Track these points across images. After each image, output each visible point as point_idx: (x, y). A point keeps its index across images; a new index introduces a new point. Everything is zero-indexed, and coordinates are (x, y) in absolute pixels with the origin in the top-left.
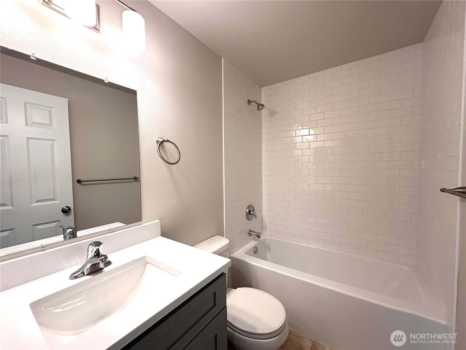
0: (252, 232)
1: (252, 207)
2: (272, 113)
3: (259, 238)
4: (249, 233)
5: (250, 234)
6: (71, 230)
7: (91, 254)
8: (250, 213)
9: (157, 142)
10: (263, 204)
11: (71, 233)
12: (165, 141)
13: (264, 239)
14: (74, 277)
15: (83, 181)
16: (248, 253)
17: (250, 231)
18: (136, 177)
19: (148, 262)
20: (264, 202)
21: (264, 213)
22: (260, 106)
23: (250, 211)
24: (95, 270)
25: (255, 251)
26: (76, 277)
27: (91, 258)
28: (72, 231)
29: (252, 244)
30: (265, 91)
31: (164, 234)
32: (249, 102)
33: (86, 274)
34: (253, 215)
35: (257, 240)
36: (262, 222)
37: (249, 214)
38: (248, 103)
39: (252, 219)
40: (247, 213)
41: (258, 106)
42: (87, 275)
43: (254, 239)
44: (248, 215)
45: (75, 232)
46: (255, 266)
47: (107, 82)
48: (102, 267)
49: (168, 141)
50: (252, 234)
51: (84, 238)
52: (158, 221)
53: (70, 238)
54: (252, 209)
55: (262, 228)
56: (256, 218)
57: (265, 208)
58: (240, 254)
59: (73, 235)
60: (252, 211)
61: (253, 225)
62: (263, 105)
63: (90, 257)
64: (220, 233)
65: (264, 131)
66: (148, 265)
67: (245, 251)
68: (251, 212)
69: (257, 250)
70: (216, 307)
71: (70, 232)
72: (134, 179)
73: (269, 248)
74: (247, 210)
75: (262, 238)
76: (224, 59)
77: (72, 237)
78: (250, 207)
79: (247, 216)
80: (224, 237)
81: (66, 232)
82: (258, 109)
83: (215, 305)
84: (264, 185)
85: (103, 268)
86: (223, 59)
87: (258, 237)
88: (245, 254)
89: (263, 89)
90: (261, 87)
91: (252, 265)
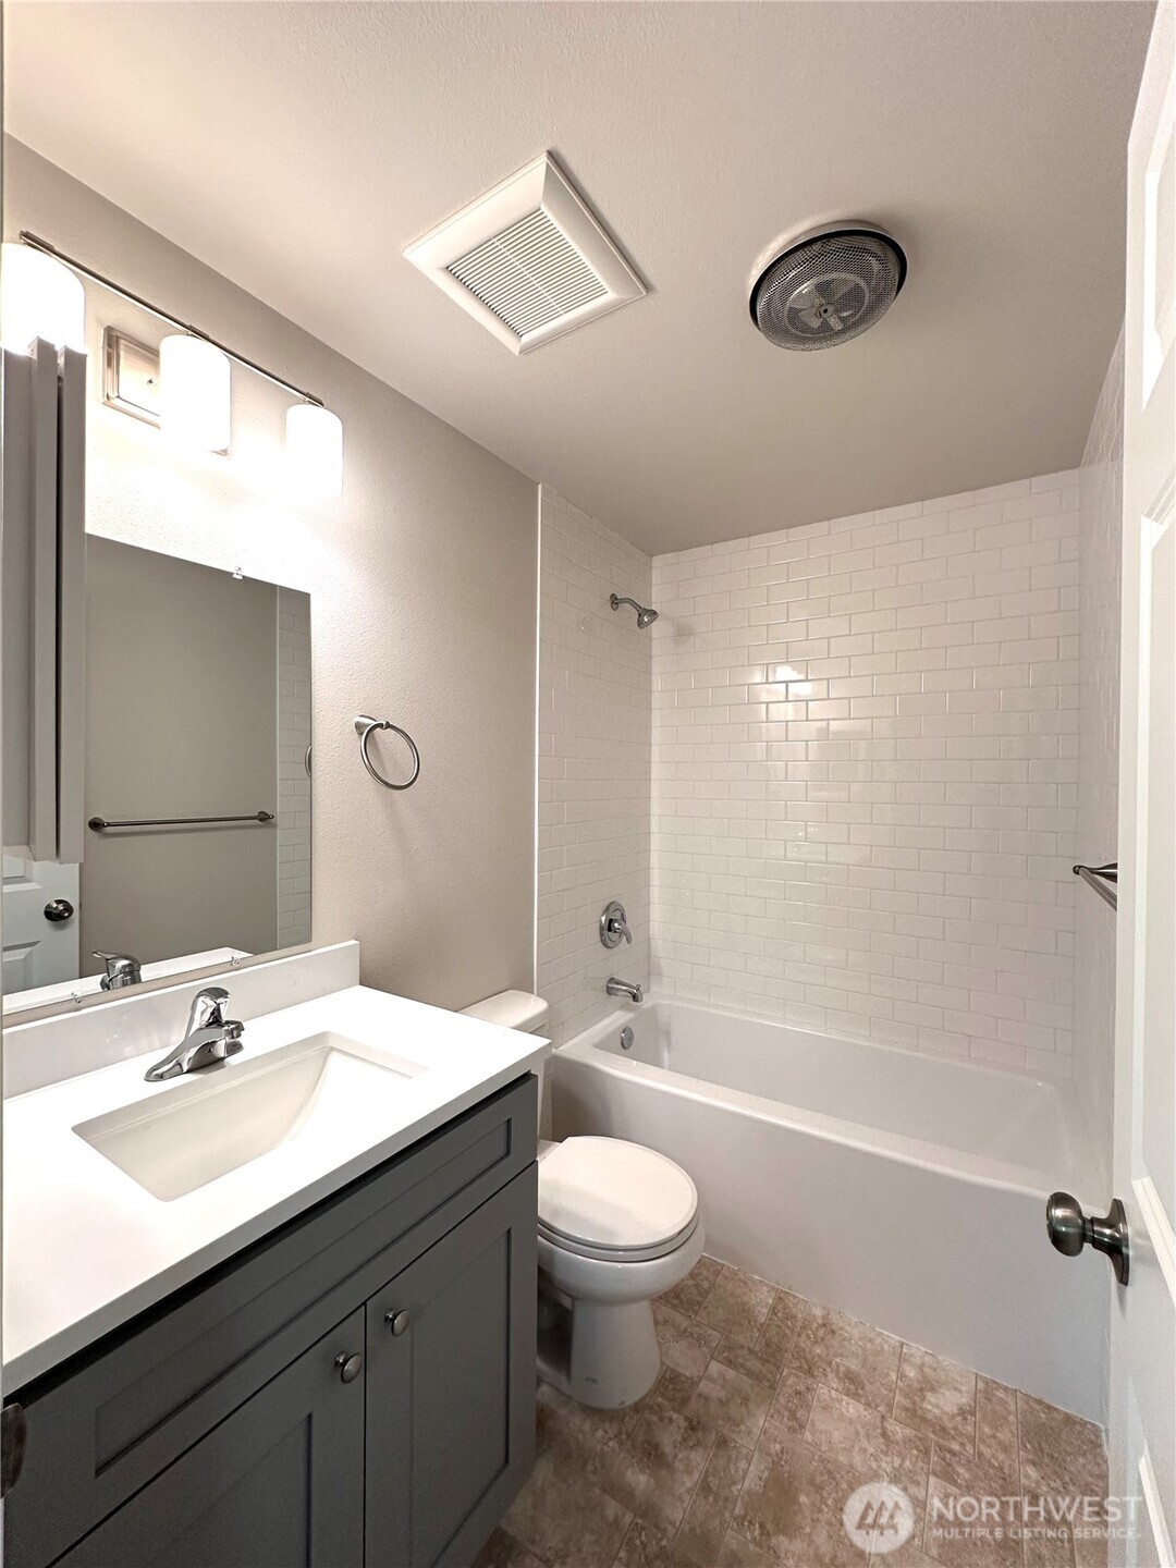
0: (618, 984)
1: (619, 909)
2: (682, 633)
3: (637, 1001)
4: (608, 987)
5: (610, 991)
6: (126, 962)
7: (201, 1019)
8: (612, 928)
9: (359, 726)
10: (651, 901)
11: (127, 970)
12: (381, 726)
13: (654, 1008)
14: (154, 1075)
15: (109, 825)
16: (602, 1045)
17: (612, 980)
18: (266, 814)
19: (332, 1049)
20: (655, 893)
21: (656, 928)
22: (646, 615)
23: (611, 921)
24: (206, 1061)
25: (625, 1042)
26: (161, 1077)
27: (201, 1029)
28: (129, 965)
29: (616, 1019)
30: (662, 568)
31: (367, 980)
32: (615, 601)
33: (185, 1069)
34: (622, 933)
35: (632, 1010)
36: (649, 955)
37: (610, 930)
38: (609, 603)
39: (617, 945)
40: (602, 928)
41: (640, 615)
42: (188, 1072)
43: (623, 1007)
44: (606, 932)
45: (135, 966)
46: (624, 1080)
47: (241, 578)
48: (222, 1055)
49: (388, 726)
50: (619, 989)
51: (167, 982)
52: (354, 942)
53: (124, 984)
54: (617, 916)
55: (649, 974)
56: (629, 941)
57: (656, 913)
58: (578, 1047)
59: (132, 975)
60: (616, 921)
61: (620, 962)
62: (655, 613)
63: (196, 1026)
64: (523, 984)
65: (657, 684)
66: (334, 1056)
67: (596, 1040)
68: (616, 925)
69: (631, 1039)
70: (510, 1157)
71: (124, 967)
72: (261, 820)
73: (668, 1034)
74: (603, 918)
75: (646, 1002)
76: (543, 487)
77: (129, 982)
78: (612, 909)
79: (602, 935)
80: (533, 993)
81: (114, 967)
82: (640, 623)
83: (508, 1153)
84: (656, 842)
85: (223, 1059)
86: (540, 486)
87: (635, 997)
88: (595, 1047)
89: (658, 561)
90: (651, 556)
91: (612, 1077)
